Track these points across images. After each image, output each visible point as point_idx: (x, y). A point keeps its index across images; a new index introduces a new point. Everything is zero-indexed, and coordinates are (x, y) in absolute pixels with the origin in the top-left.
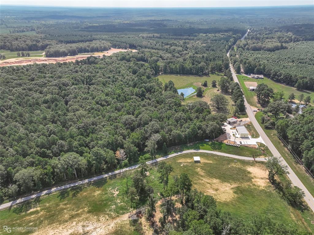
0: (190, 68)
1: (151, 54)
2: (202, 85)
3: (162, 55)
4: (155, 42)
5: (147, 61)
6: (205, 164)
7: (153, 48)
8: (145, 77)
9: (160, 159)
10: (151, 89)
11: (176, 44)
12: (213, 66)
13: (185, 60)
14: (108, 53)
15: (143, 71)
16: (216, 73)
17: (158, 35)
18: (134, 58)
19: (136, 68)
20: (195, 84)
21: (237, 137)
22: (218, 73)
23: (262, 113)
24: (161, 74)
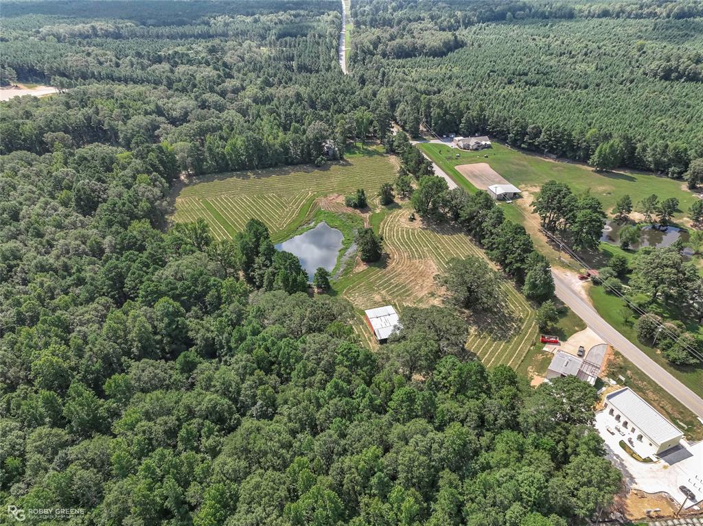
1: (122, 106)
2: (349, 205)
3: (160, 103)
4: (110, 55)
5: (117, 137)
7: (111, 78)
10: (199, 289)
11: (187, 55)
12: (347, 127)
13: (243, 112)
15: (125, 196)
16: (358, 148)
17: (109, 26)
18: (56, 129)
19: (85, 182)
20: (322, 203)
21: (648, 461)
22: (365, 147)
23: (601, 289)
24: (186, 181)
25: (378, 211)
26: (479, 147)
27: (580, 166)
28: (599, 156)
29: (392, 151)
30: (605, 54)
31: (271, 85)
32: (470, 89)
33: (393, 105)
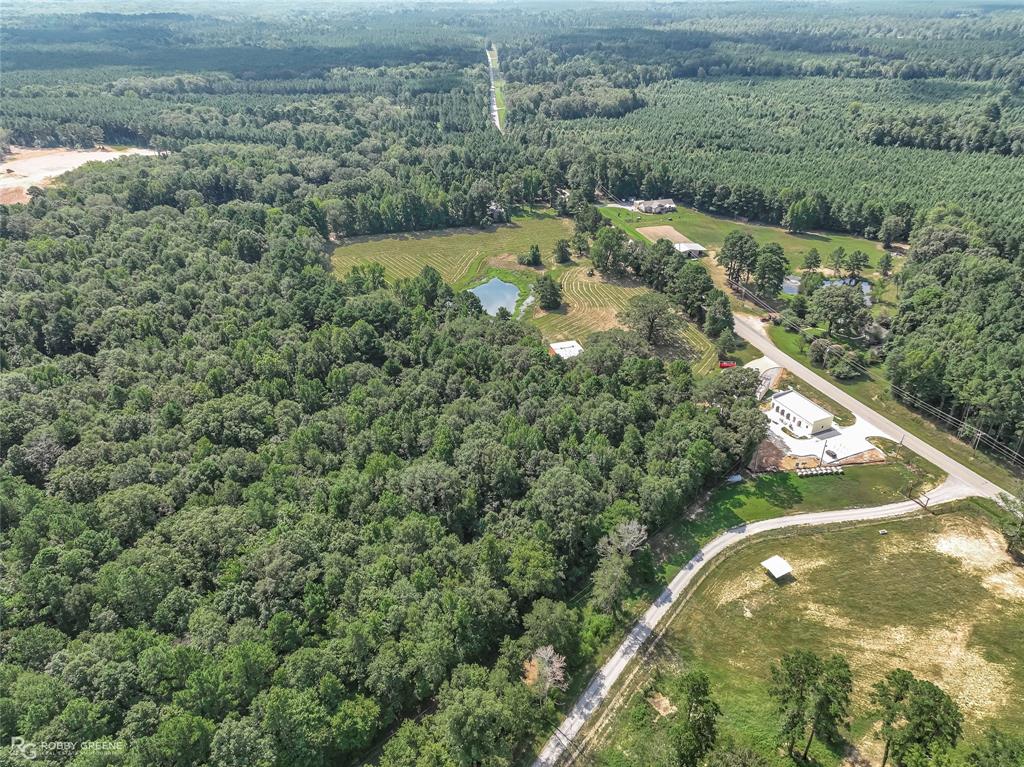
0: (443, 204)
2: (521, 263)
3: (293, 162)
4: (215, 111)
6: (813, 576)
7: (224, 137)
8: (319, 269)
9: (654, 616)
10: (390, 316)
12: (514, 187)
14: (9, 171)
16: (525, 212)
17: (198, 79)
18: (185, 187)
20: (493, 261)
21: (804, 438)
22: (534, 211)
23: (781, 329)
24: (338, 242)
25: (553, 268)
26: (662, 211)
27: (772, 228)
28: (792, 216)
29: (565, 213)
31: (418, 145)
32: (652, 151)
33: (564, 166)
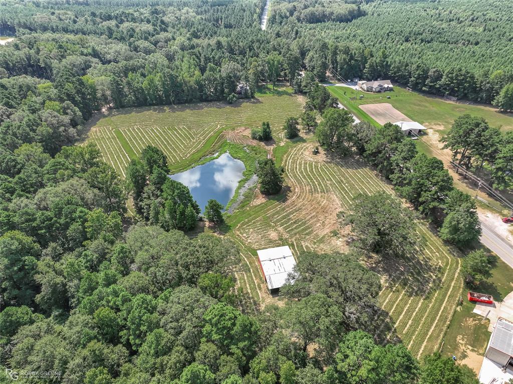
0: (198, 83)
1: (61, 47)
2: (254, 138)
3: (97, 48)
4: (71, 14)
7: (66, 30)
8: (37, 149)
10: (62, 221)
11: (132, 14)
12: (259, 69)
13: (170, 58)
16: (269, 89)
20: (230, 135)
22: (275, 88)
24: (108, 113)
25: (282, 144)
26: (381, 90)
27: (482, 107)
28: (505, 97)
29: (300, 92)
30: (490, 20)
31: (198, 37)
32: (372, 43)
33: (303, 54)
